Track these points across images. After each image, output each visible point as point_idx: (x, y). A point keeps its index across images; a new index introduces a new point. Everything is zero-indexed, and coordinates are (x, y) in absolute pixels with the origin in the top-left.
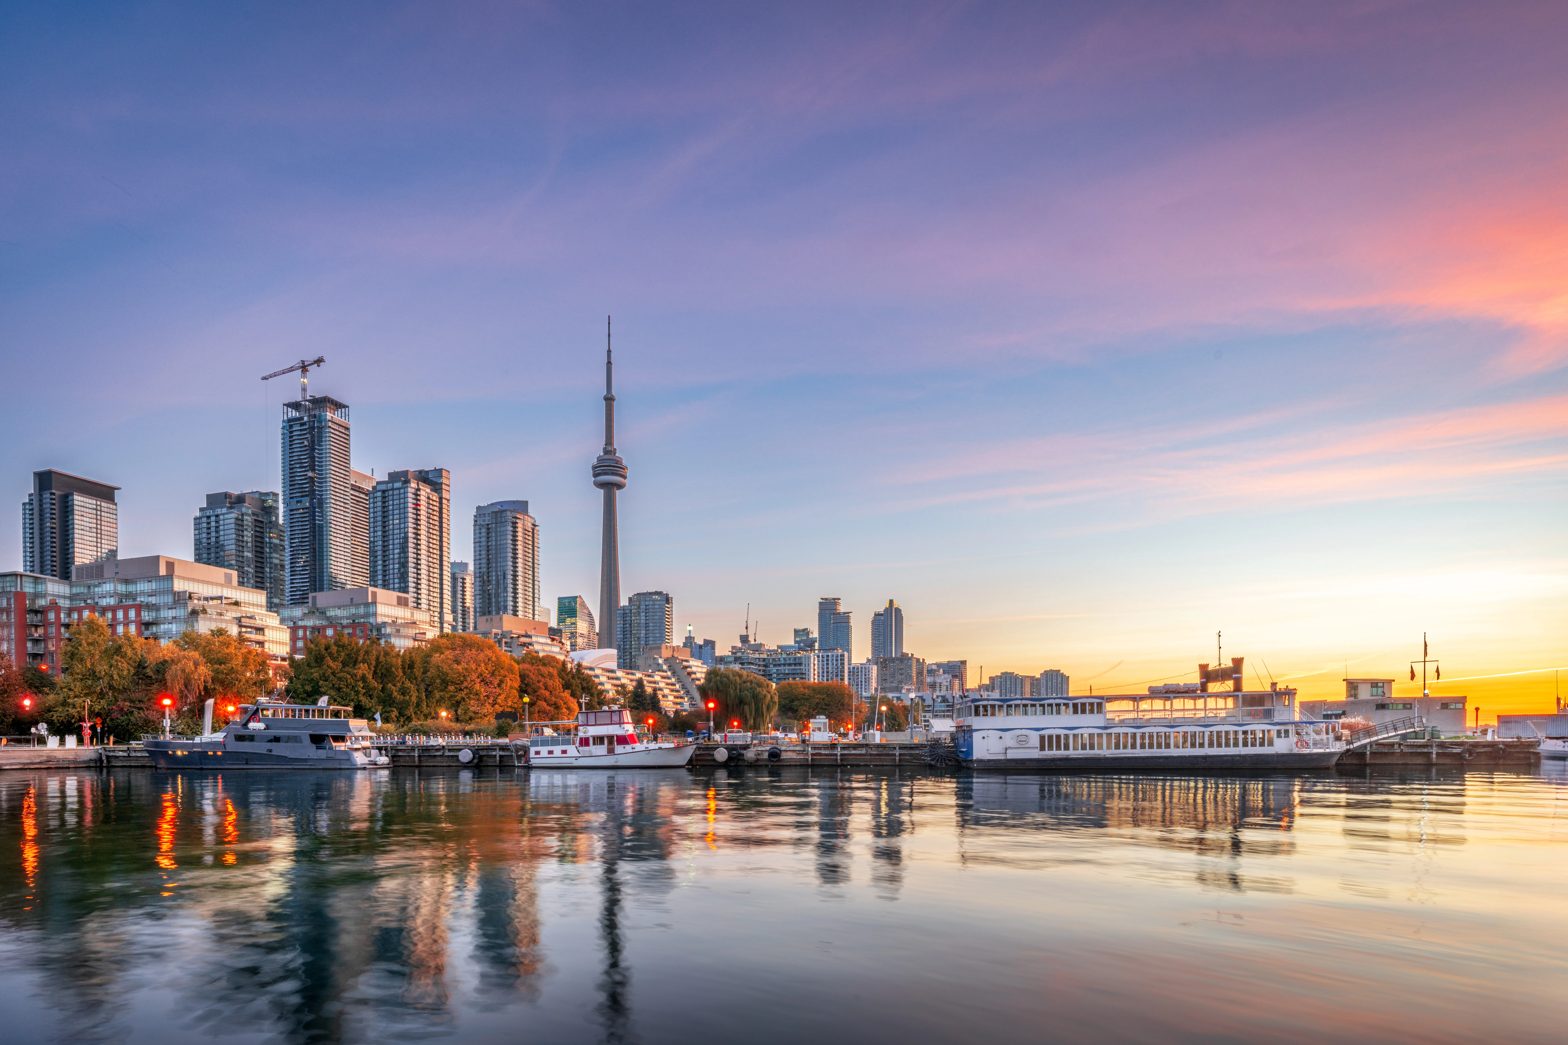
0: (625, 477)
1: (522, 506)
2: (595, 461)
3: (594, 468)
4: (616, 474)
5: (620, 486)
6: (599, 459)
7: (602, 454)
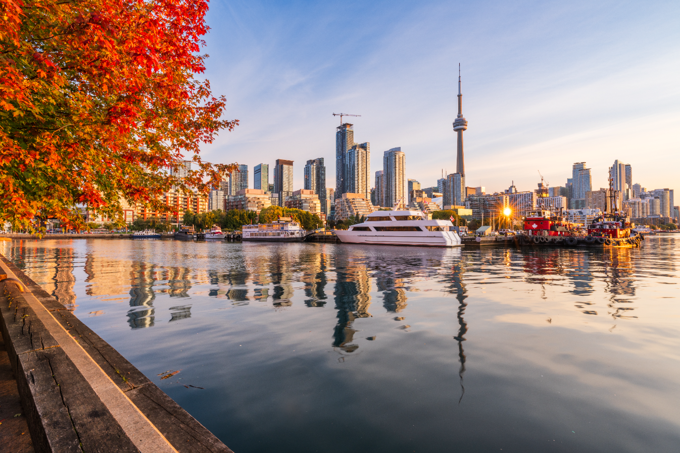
0: (466, 126)
1: (399, 149)
2: (454, 121)
3: (454, 124)
4: (462, 125)
5: (464, 129)
6: (456, 120)
7: (457, 118)
